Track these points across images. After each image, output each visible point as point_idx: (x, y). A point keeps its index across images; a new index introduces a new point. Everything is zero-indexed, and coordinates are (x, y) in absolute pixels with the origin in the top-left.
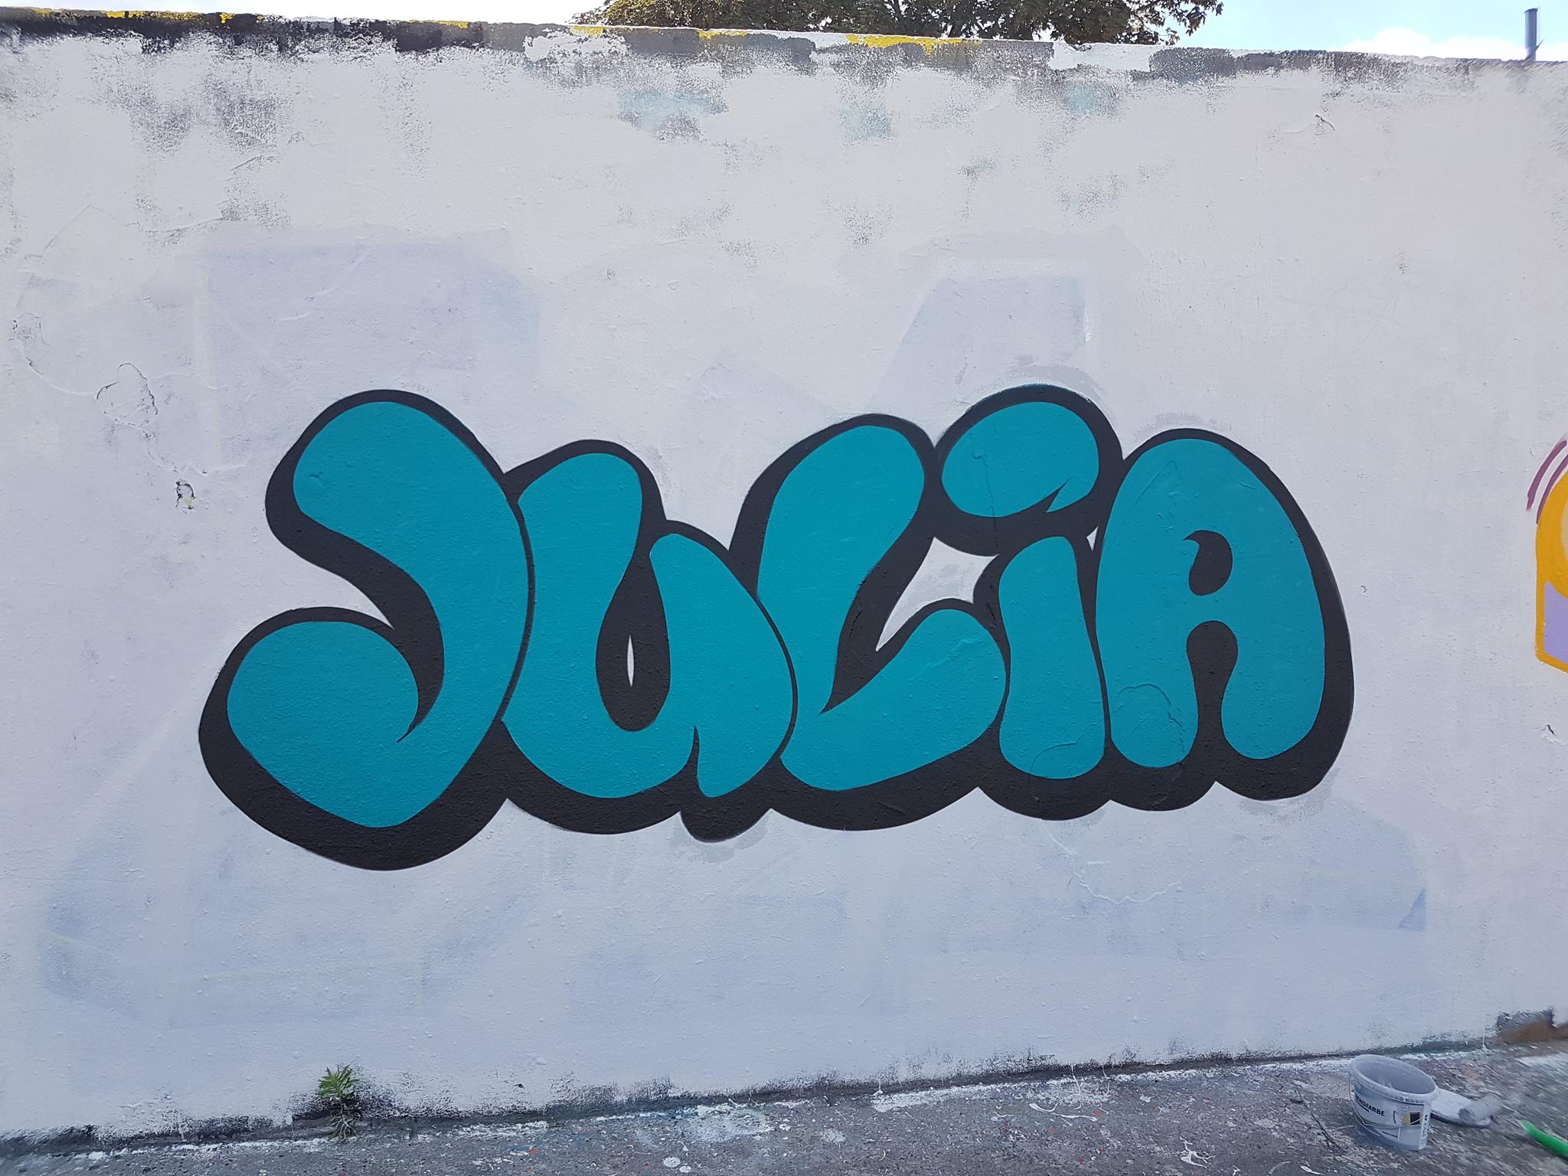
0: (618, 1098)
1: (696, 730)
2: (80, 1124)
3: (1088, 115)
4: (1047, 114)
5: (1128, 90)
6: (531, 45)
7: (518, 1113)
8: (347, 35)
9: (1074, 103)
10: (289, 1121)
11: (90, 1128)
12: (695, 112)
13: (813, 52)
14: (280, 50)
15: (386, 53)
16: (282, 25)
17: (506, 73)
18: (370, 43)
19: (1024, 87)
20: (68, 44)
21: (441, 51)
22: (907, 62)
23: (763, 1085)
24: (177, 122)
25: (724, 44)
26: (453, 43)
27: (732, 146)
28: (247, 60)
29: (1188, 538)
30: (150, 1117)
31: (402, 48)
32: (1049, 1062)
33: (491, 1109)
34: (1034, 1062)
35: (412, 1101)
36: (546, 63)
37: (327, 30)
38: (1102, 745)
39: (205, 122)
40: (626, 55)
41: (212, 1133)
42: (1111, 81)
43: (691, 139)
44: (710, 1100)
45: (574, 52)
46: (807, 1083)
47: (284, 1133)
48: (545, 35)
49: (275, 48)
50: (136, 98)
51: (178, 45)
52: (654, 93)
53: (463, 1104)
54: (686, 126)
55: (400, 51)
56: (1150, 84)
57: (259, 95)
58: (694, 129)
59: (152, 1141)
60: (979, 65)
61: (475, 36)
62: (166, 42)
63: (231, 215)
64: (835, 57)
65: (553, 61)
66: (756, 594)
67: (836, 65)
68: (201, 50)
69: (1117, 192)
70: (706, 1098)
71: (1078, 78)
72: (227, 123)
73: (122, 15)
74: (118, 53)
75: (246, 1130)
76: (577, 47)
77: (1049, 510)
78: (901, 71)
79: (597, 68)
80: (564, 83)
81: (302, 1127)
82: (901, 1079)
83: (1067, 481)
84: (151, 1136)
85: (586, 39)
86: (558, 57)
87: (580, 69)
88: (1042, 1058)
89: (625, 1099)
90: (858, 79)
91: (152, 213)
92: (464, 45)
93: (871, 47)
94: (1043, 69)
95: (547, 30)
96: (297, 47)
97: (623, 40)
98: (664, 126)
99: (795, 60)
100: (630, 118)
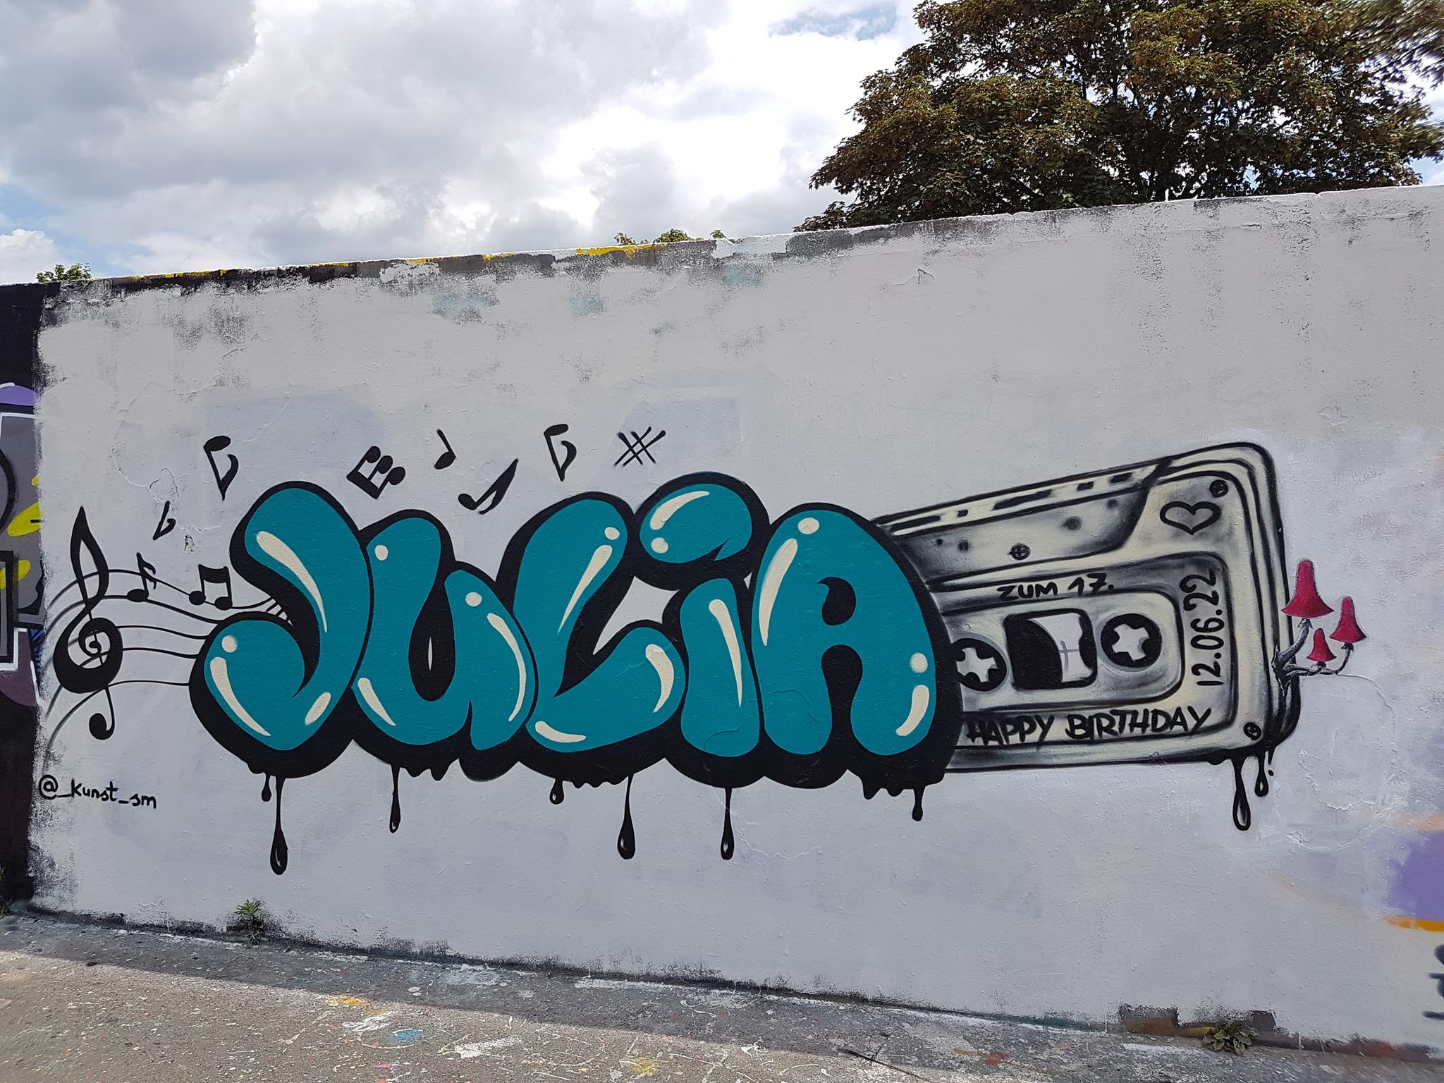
0: (414, 950)
1: (470, 703)
2: (118, 912)
3: (741, 287)
4: (711, 289)
5: (769, 267)
6: (384, 273)
7: (353, 949)
8: (283, 276)
9: (730, 280)
10: (225, 930)
11: (122, 915)
12: (479, 306)
13: (554, 263)
14: (249, 288)
15: (303, 285)
16: (250, 274)
17: (369, 292)
18: (296, 280)
19: (694, 272)
20: (147, 294)
21: (333, 281)
22: (615, 264)
23: (509, 957)
24: (196, 333)
25: (498, 262)
26: (342, 275)
27: (502, 325)
28: (232, 295)
29: (820, 582)
30: (152, 913)
31: (312, 281)
32: (716, 976)
33: (338, 943)
34: (704, 973)
35: (292, 929)
36: (392, 283)
37: (273, 275)
38: (757, 734)
39: (209, 332)
40: (439, 274)
41: (184, 930)
42: (756, 262)
43: (476, 323)
44: (473, 962)
45: (409, 275)
46: (538, 961)
47: (222, 937)
48: (392, 266)
49: (246, 287)
50: (176, 321)
51: (198, 290)
52: (455, 296)
53: (322, 936)
54: (474, 315)
55: (311, 283)
56: (786, 261)
57: (237, 314)
58: (479, 316)
59: (153, 929)
60: (664, 260)
61: (352, 271)
62: (193, 289)
63: (221, 383)
64: (567, 265)
65: (396, 281)
66: (512, 611)
67: (568, 270)
68: (210, 291)
69: (763, 338)
70: (471, 960)
71: (733, 262)
72: (220, 331)
73: (173, 276)
74: (170, 297)
75: (202, 931)
76: (410, 272)
77: (716, 559)
78: (610, 270)
79: (421, 284)
80: (402, 294)
81: (231, 935)
82: (605, 970)
83: (729, 539)
84: (153, 926)
85: (416, 267)
86: (398, 279)
87: (411, 285)
88: (711, 972)
89: (419, 951)
90: (582, 277)
91: (181, 384)
92: (346, 277)
93: (591, 255)
94: (708, 259)
95: (393, 263)
96: (258, 286)
97: (438, 265)
98: (460, 316)
99: (542, 268)
100: (440, 312)
